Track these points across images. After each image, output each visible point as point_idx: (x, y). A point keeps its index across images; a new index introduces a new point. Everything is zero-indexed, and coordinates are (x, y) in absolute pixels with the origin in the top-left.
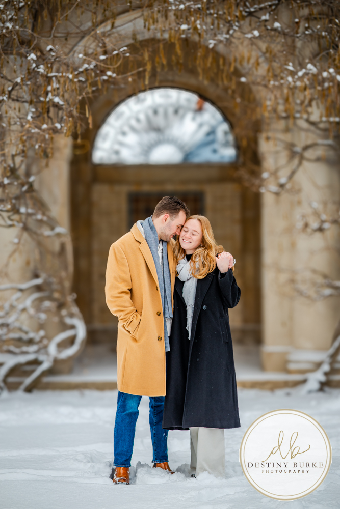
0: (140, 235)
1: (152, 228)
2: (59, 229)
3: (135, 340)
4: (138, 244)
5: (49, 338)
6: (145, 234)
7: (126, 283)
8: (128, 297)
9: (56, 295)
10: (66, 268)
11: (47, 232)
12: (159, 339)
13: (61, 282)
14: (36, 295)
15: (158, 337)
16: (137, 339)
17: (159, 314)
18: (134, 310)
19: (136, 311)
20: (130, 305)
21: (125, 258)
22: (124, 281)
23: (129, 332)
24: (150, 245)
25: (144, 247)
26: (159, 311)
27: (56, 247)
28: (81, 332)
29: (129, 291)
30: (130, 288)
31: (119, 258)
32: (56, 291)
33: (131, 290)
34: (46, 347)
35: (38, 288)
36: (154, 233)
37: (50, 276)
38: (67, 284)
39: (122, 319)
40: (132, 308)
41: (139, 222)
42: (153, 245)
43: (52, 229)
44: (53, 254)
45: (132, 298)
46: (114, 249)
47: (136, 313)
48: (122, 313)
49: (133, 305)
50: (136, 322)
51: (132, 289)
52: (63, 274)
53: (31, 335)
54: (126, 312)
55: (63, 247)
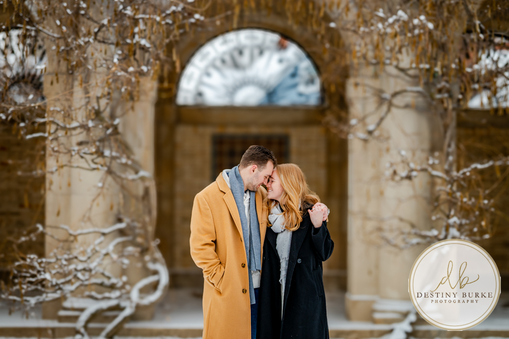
0: (225, 185)
1: (238, 177)
2: (142, 173)
3: (220, 293)
4: (222, 194)
5: (132, 284)
6: (230, 183)
7: (210, 235)
8: (212, 249)
9: (139, 240)
10: (150, 212)
11: (131, 176)
12: (244, 291)
13: (144, 227)
14: (120, 240)
15: (243, 290)
16: (221, 291)
17: (243, 266)
18: (218, 262)
19: (220, 263)
20: (213, 258)
21: (208, 209)
22: (208, 232)
23: (213, 284)
24: (235, 195)
25: (229, 198)
26: (244, 263)
27: (141, 192)
28: (164, 278)
29: (212, 243)
30: (214, 239)
31: (202, 209)
32: (139, 235)
33: (215, 242)
34: (128, 292)
35: (121, 232)
36: (240, 182)
37: (133, 221)
38: (151, 229)
39: (206, 271)
40: (216, 260)
41: (225, 171)
42: (238, 195)
43: (137, 172)
44: (136, 198)
45: (216, 250)
46: (198, 200)
47: (219, 265)
48: (205, 266)
49: (218, 257)
50: (219, 274)
51: (216, 240)
52: (147, 219)
53: (114, 280)
54: (210, 264)
55: (147, 191)
